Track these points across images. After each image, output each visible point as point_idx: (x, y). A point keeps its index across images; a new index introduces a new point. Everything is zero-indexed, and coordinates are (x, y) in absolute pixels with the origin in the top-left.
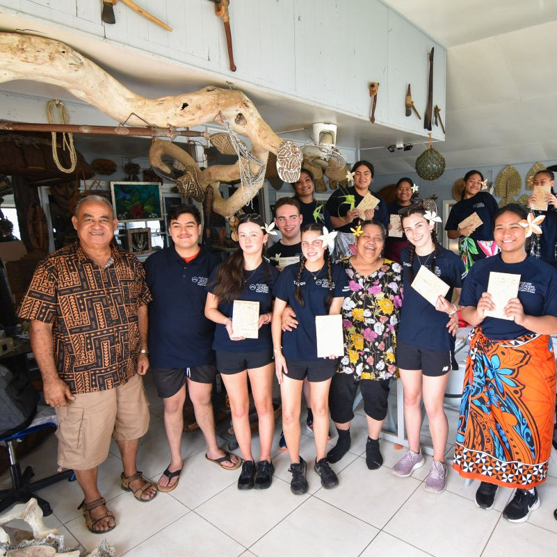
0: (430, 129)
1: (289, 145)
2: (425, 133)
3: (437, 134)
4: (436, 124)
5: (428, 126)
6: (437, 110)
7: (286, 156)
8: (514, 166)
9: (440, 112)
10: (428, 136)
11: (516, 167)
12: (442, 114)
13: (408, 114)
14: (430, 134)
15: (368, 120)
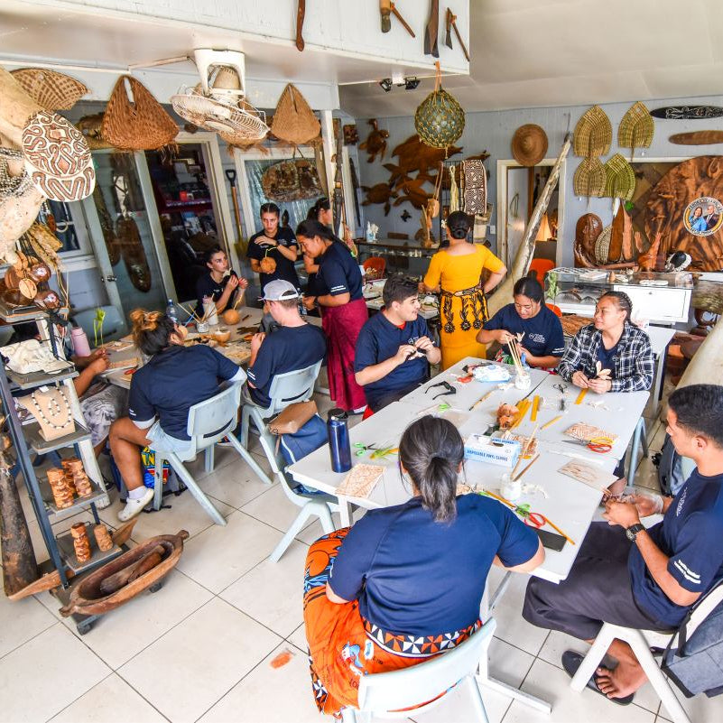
0: (436, 55)
1: (41, 125)
2: (426, 62)
3: (453, 62)
4: (449, 44)
5: (431, 48)
6: (450, 17)
7: (36, 149)
8: (601, 107)
9: (456, 22)
10: (434, 68)
11: (605, 109)
12: (463, 24)
13: (386, 27)
14: (436, 64)
15: (291, 45)
